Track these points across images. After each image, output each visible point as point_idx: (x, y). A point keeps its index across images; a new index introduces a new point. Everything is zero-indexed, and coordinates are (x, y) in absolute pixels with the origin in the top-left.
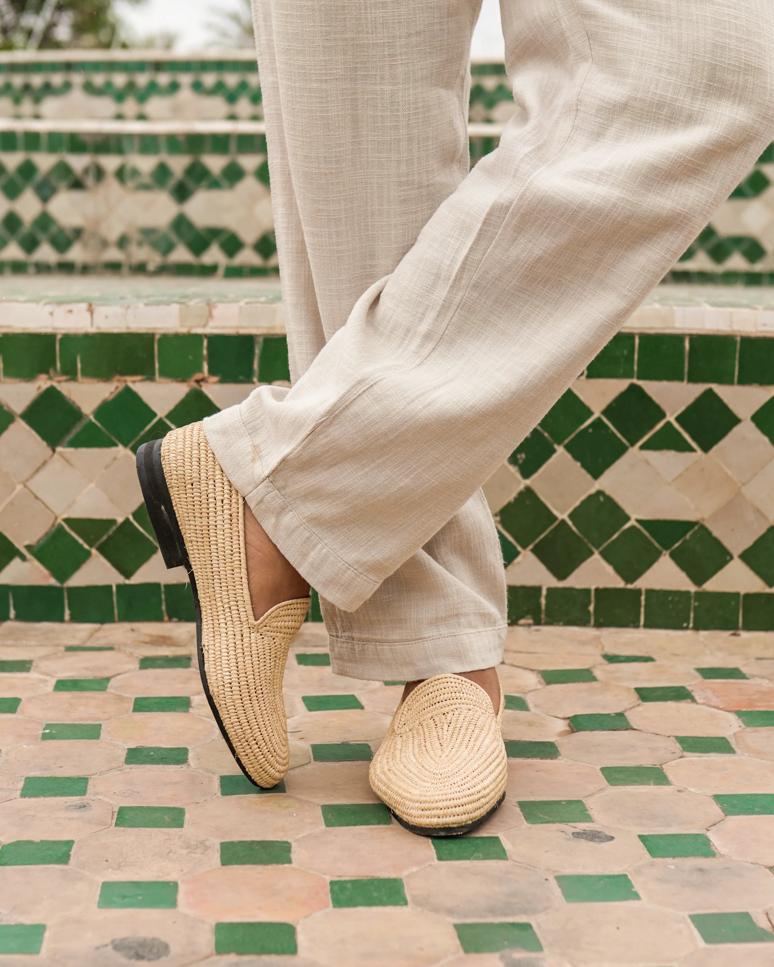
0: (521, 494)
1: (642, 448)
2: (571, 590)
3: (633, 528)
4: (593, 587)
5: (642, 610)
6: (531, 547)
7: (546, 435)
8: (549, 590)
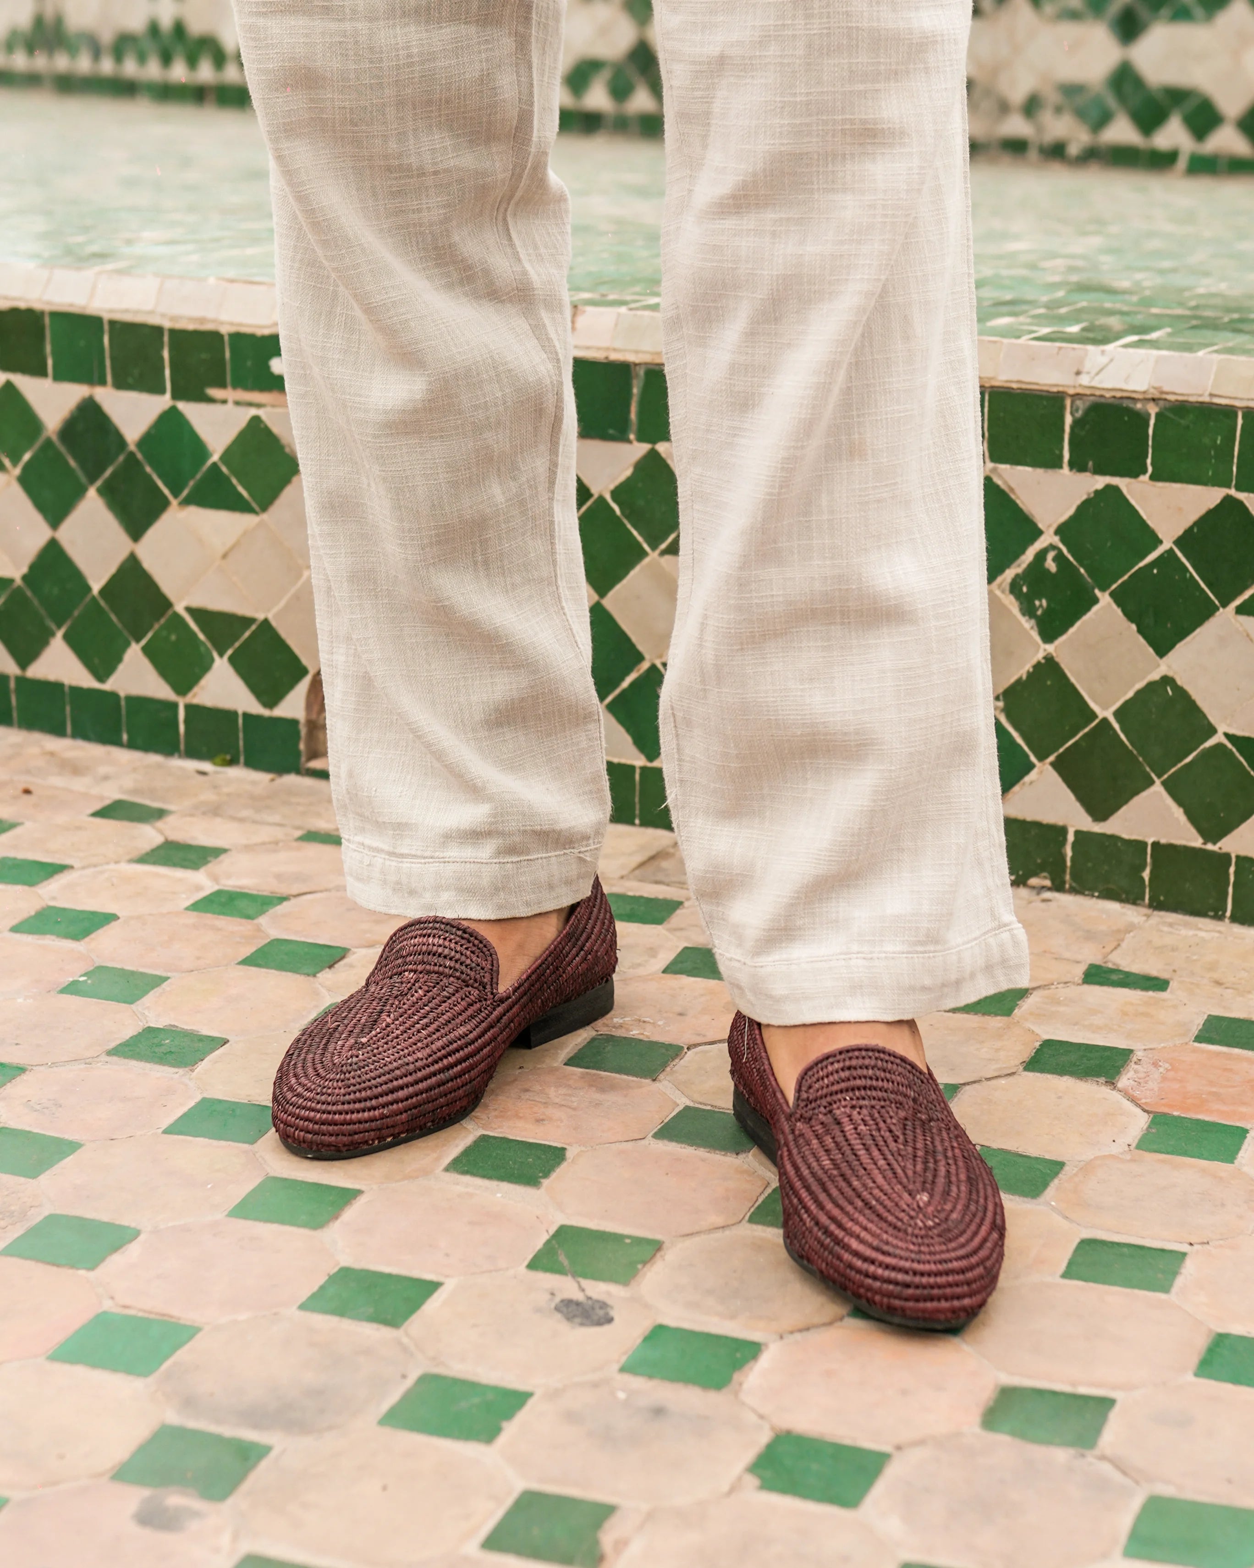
0: (1037, 666)
1: (1240, 610)
2: (1114, 839)
3: (1219, 746)
4: (1150, 841)
5: (1230, 890)
6: (1052, 758)
7: (1082, 570)
8: (1078, 833)
